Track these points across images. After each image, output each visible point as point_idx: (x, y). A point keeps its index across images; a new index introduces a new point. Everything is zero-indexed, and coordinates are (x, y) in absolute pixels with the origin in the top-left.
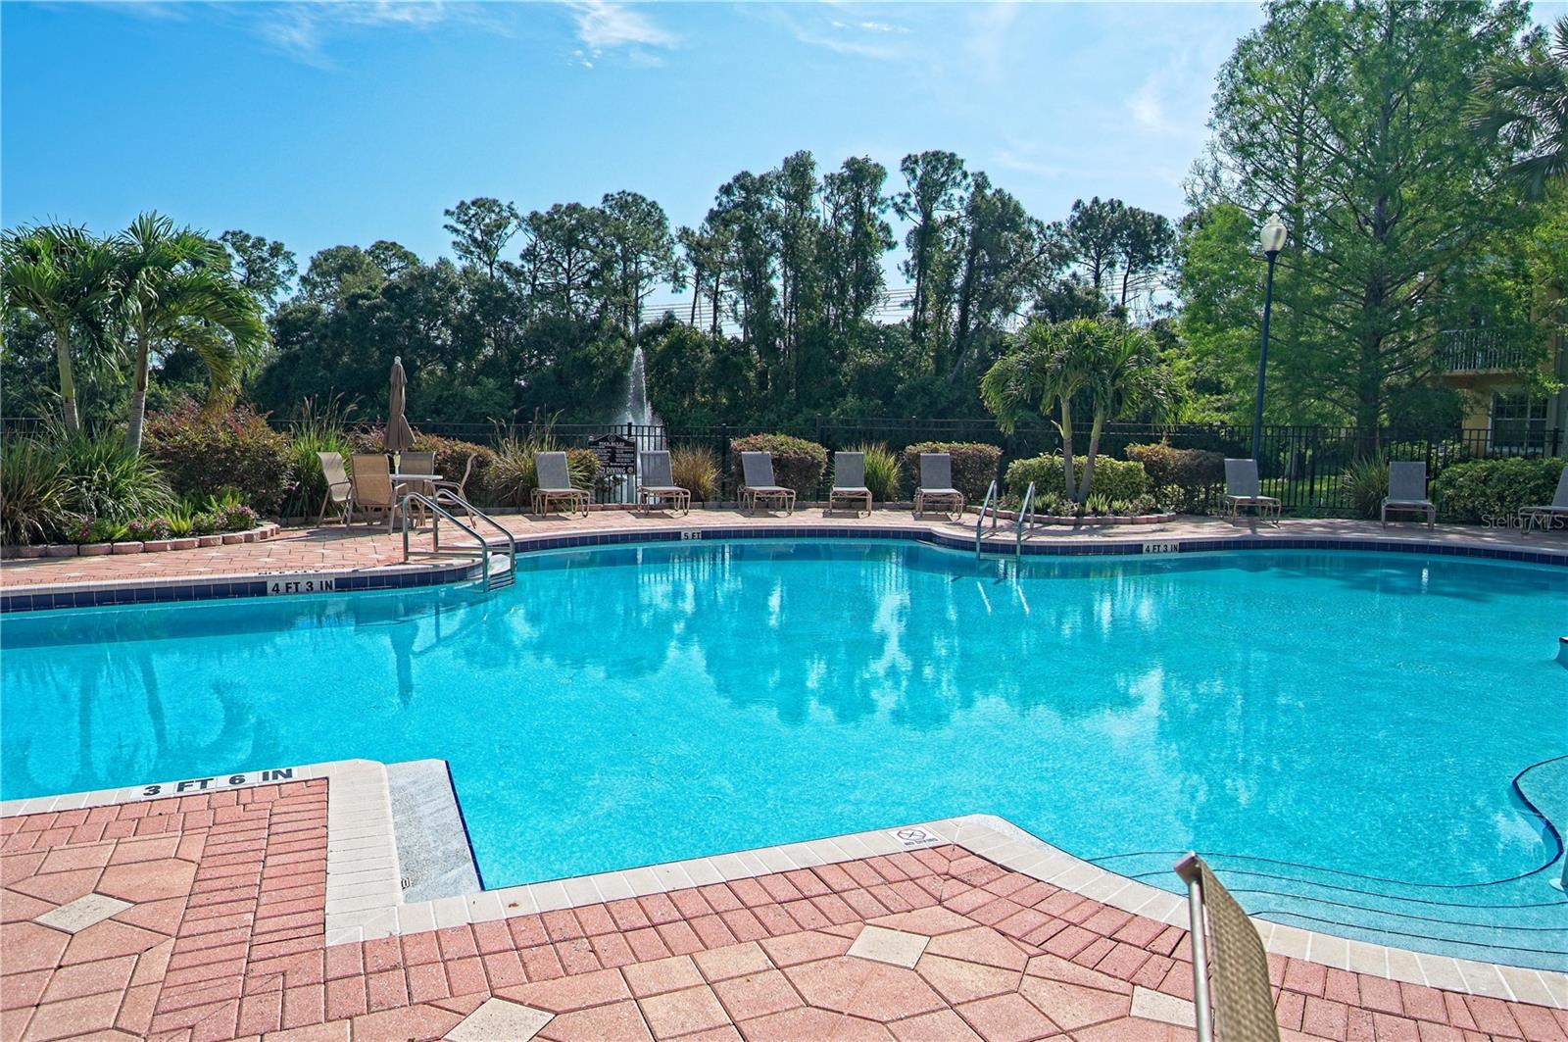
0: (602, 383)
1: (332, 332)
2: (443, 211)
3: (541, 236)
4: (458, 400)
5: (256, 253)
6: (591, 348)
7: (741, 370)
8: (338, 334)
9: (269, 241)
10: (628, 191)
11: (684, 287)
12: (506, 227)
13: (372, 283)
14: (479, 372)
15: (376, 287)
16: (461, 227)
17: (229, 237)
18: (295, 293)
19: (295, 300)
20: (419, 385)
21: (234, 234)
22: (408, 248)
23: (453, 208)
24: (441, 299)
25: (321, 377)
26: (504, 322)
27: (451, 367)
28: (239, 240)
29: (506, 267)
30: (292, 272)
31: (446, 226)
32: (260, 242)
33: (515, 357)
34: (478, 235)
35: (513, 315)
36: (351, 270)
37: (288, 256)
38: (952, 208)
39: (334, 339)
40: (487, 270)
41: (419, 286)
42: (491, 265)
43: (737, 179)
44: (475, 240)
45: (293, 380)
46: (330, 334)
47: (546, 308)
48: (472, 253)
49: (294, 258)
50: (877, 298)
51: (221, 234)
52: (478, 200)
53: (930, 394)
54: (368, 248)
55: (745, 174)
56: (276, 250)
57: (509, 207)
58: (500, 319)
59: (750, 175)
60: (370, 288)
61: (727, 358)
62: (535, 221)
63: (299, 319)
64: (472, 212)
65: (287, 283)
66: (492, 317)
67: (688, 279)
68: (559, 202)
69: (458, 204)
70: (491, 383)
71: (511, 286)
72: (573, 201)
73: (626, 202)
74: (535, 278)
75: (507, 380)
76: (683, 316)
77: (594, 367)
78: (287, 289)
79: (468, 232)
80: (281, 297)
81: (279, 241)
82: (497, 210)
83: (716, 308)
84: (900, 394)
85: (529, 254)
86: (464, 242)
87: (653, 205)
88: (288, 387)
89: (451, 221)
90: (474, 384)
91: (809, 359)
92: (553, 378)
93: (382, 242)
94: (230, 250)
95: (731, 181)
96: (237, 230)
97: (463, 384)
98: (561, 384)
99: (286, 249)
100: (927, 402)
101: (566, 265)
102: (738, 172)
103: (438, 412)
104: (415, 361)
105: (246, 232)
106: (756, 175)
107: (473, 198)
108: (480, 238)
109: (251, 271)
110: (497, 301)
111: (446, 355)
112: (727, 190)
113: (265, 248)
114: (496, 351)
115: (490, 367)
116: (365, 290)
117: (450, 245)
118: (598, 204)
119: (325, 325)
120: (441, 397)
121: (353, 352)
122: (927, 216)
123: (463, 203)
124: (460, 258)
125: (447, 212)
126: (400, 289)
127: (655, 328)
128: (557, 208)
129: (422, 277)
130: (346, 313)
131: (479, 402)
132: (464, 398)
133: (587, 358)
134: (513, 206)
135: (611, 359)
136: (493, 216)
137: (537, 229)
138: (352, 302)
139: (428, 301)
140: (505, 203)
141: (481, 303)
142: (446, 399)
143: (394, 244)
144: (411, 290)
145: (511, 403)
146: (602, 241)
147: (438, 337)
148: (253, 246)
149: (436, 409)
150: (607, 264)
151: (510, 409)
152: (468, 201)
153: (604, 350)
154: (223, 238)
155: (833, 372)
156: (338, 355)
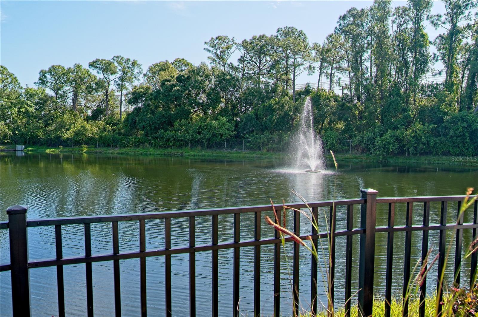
0: (278, 118)
1: (154, 97)
2: (204, 42)
3: (247, 51)
4: (209, 127)
5: (126, 65)
6: (272, 101)
7: (351, 110)
8: (156, 98)
9: (132, 60)
10: (288, 27)
11: (314, 72)
12: (230, 49)
13: (172, 75)
14: (218, 114)
15: (174, 76)
16: (211, 49)
17: (115, 58)
18: (141, 82)
19: (141, 84)
20: (192, 121)
21: (117, 57)
22: (189, 61)
23: (208, 41)
24: (202, 80)
25: (149, 118)
26: (230, 91)
27: (205, 112)
28: (120, 59)
29: (232, 66)
30: (140, 73)
31: (205, 49)
32: (128, 60)
33: (234, 107)
34: (218, 52)
35: (234, 87)
36: (164, 70)
37: (139, 66)
38: (471, 20)
39: (155, 100)
40: (222, 68)
41: (192, 75)
42: (224, 66)
43: (349, 12)
44: (217, 55)
45: (137, 119)
46: (153, 98)
47: (250, 84)
48: (216, 61)
49: (141, 67)
50: (428, 70)
51: (112, 58)
52: (219, 37)
53: (467, 121)
54: (172, 62)
55: (353, 9)
56: (134, 63)
57: (232, 40)
58: (228, 89)
59: (356, 9)
60: (171, 77)
61: (344, 104)
62: (245, 44)
63: (141, 92)
64: (216, 42)
65: (139, 77)
66: (224, 89)
67: (316, 68)
68: (255, 35)
69: (210, 39)
70: (224, 119)
71: (233, 74)
72: (262, 34)
73: (287, 32)
74: (244, 70)
75: (231, 117)
76: (314, 86)
77: (273, 111)
78: (139, 80)
79: (214, 51)
80: (136, 83)
81: (136, 60)
82: (227, 41)
83: (331, 81)
84: (448, 121)
85: (242, 60)
86: (212, 56)
87: (301, 32)
88: (135, 122)
89: (207, 46)
90: (216, 119)
91: (390, 104)
92: (254, 116)
93: (178, 59)
94: (116, 64)
95: (346, 13)
96: (119, 55)
97: (211, 120)
98: (257, 119)
99: (138, 63)
100: (466, 126)
101: (258, 64)
102: (349, 8)
103: (199, 133)
104: (190, 110)
105: (122, 56)
106: (359, 9)
107: (217, 36)
108: (219, 54)
109: (124, 73)
110: (227, 81)
111: (204, 107)
112: (344, 18)
113: (130, 63)
114: (226, 104)
115: (224, 112)
116: (169, 78)
117: (207, 58)
118: (275, 33)
119: (151, 94)
120: (201, 126)
121: (163, 106)
122: (454, 25)
123: (212, 38)
124: (211, 64)
125: (205, 43)
126: (184, 77)
127: (301, 92)
128: (254, 38)
129: (193, 71)
130: (161, 88)
131: (218, 128)
132: (211, 126)
133: (270, 106)
134: (234, 39)
135: (282, 106)
136: (225, 44)
137: (245, 47)
138: (163, 84)
139: (196, 81)
140: (230, 38)
141: (220, 82)
142: (203, 127)
143: (183, 59)
144: (189, 77)
145: (233, 129)
146: (275, 51)
147: (200, 99)
148: (126, 62)
149: (199, 132)
150: (277, 62)
151: (232, 131)
152: (215, 38)
153: (279, 102)
154: (113, 59)
155: (404, 110)
156: (157, 107)
